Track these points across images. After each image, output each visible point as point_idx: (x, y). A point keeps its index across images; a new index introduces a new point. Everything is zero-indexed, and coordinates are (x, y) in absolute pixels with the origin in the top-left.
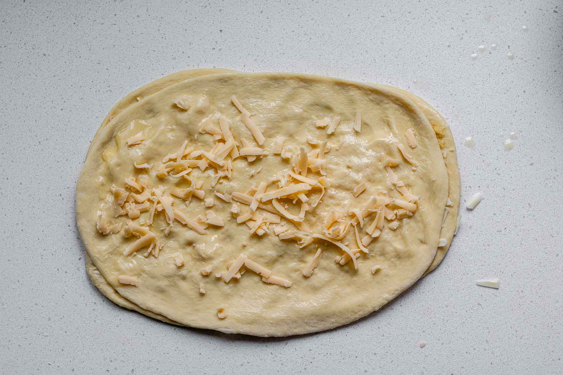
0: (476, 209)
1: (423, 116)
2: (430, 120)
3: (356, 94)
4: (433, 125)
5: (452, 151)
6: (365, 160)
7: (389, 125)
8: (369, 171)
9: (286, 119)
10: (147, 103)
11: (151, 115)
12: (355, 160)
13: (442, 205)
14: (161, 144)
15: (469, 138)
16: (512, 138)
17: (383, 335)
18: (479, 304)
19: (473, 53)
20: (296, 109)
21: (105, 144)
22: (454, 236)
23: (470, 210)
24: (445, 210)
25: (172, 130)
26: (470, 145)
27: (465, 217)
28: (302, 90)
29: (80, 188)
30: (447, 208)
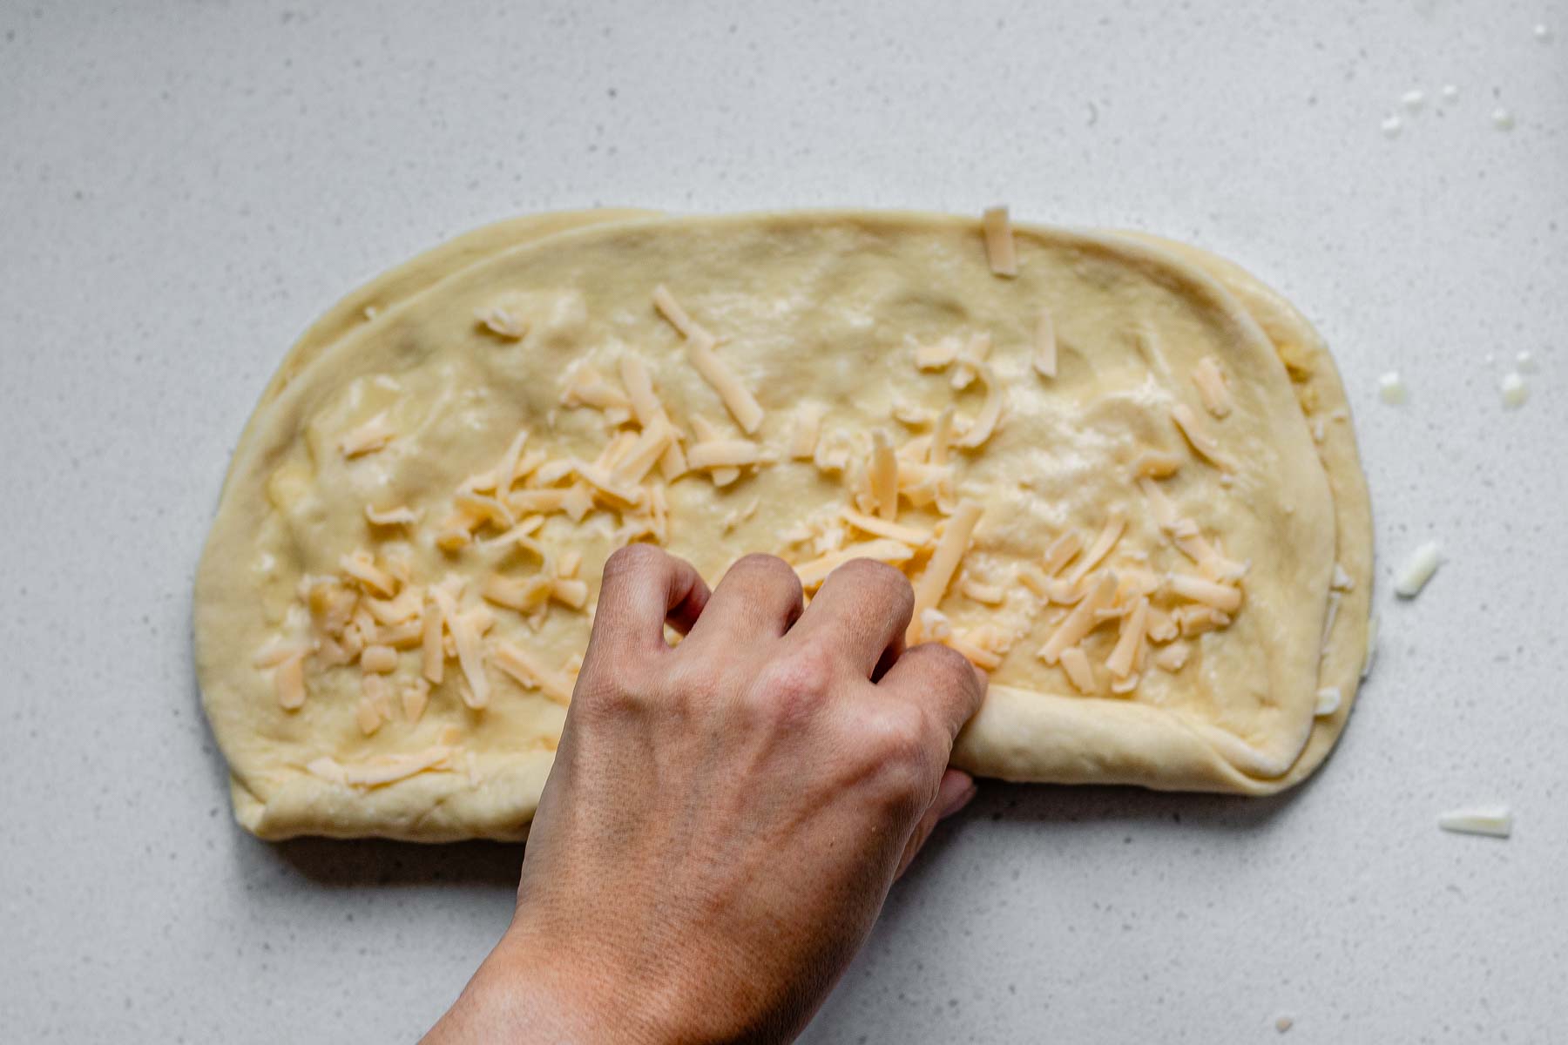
0: (1426, 596)
1: (1244, 317)
2: (1267, 328)
3: (1036, 262)
4: (1278, 344)
5: (1340, 420)
6: (1073, 463)
7: (1140, 349)
8: (1087, 494)
9: (825, 348)
10: (400, 323)
11: (409, 360)
12: (1045, 464)
13: (1318, 585)
14: (446, 445)
15: (1390, 379)
16: (1527, 369)
17: (1161, 1001)
18: (1453, 888)
19: (1388, 116)
20: (856, 317)
21: (275, 455)
22: (1363, 681)
23: (1407, 598)
24: (1329, 601)
25: (478, 402)
26: (1395, 398)
27: (1392, 622)
28: (869, 259)
29: (204, 592)
30: (1336, 596)
